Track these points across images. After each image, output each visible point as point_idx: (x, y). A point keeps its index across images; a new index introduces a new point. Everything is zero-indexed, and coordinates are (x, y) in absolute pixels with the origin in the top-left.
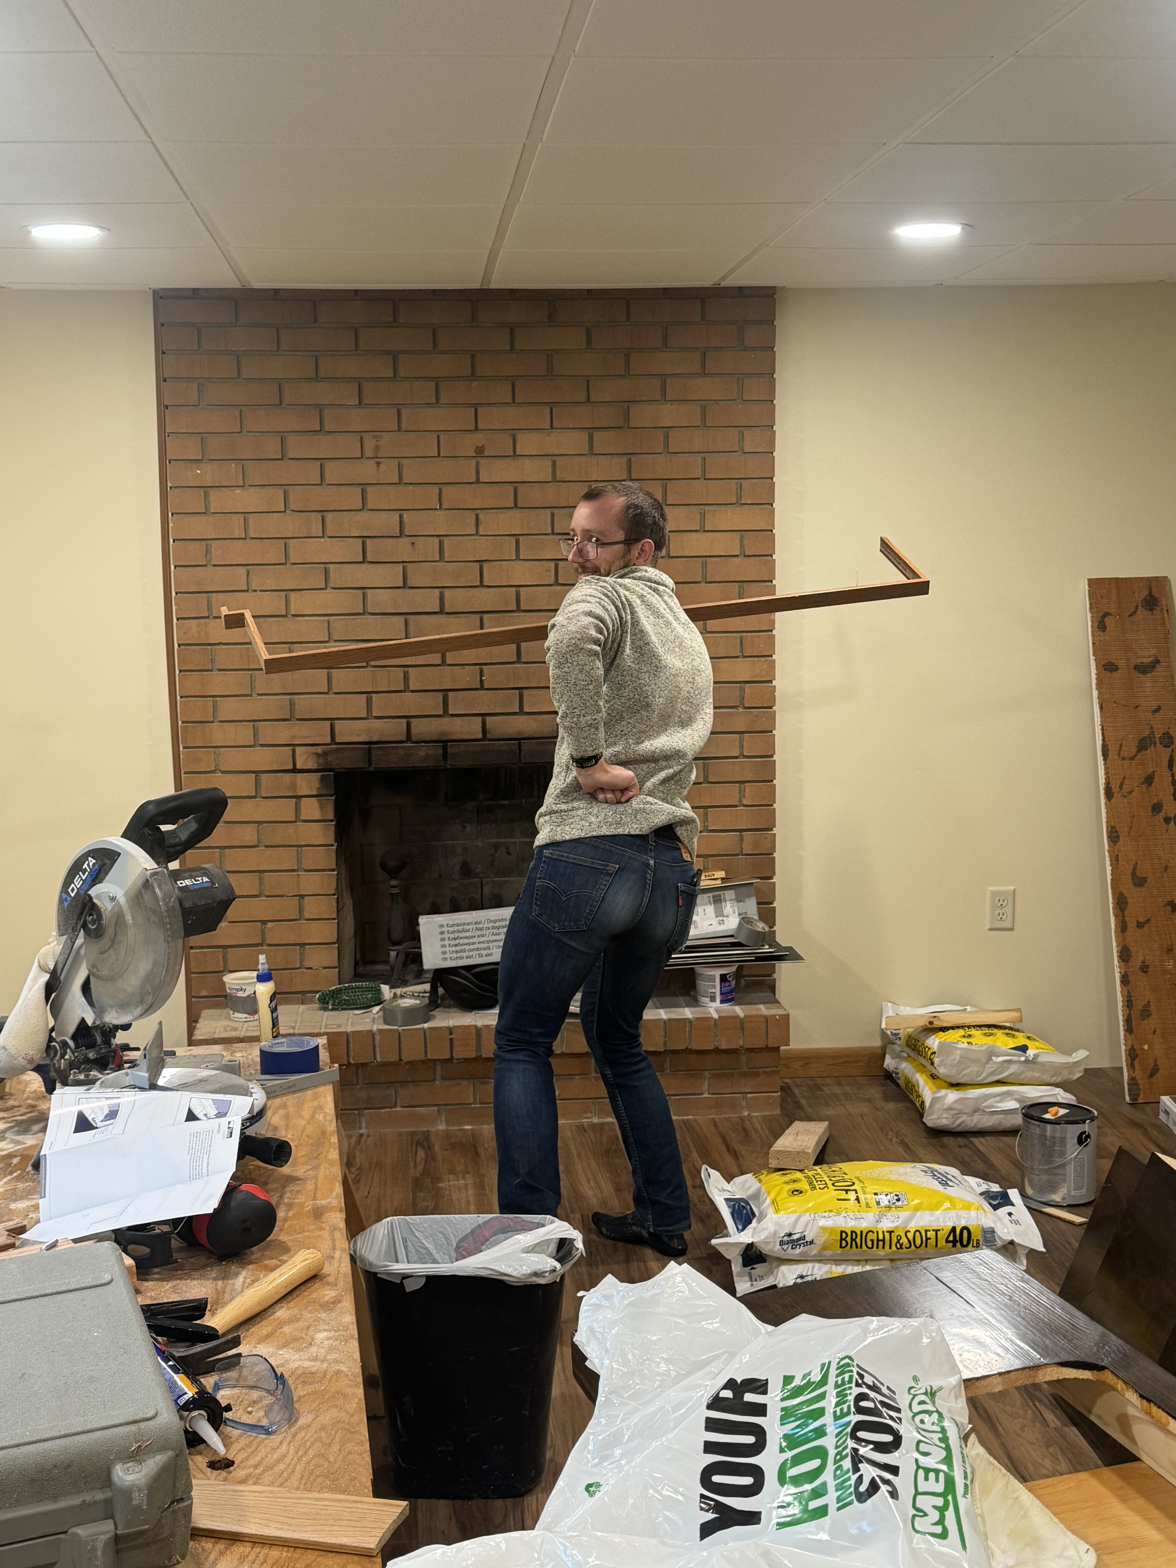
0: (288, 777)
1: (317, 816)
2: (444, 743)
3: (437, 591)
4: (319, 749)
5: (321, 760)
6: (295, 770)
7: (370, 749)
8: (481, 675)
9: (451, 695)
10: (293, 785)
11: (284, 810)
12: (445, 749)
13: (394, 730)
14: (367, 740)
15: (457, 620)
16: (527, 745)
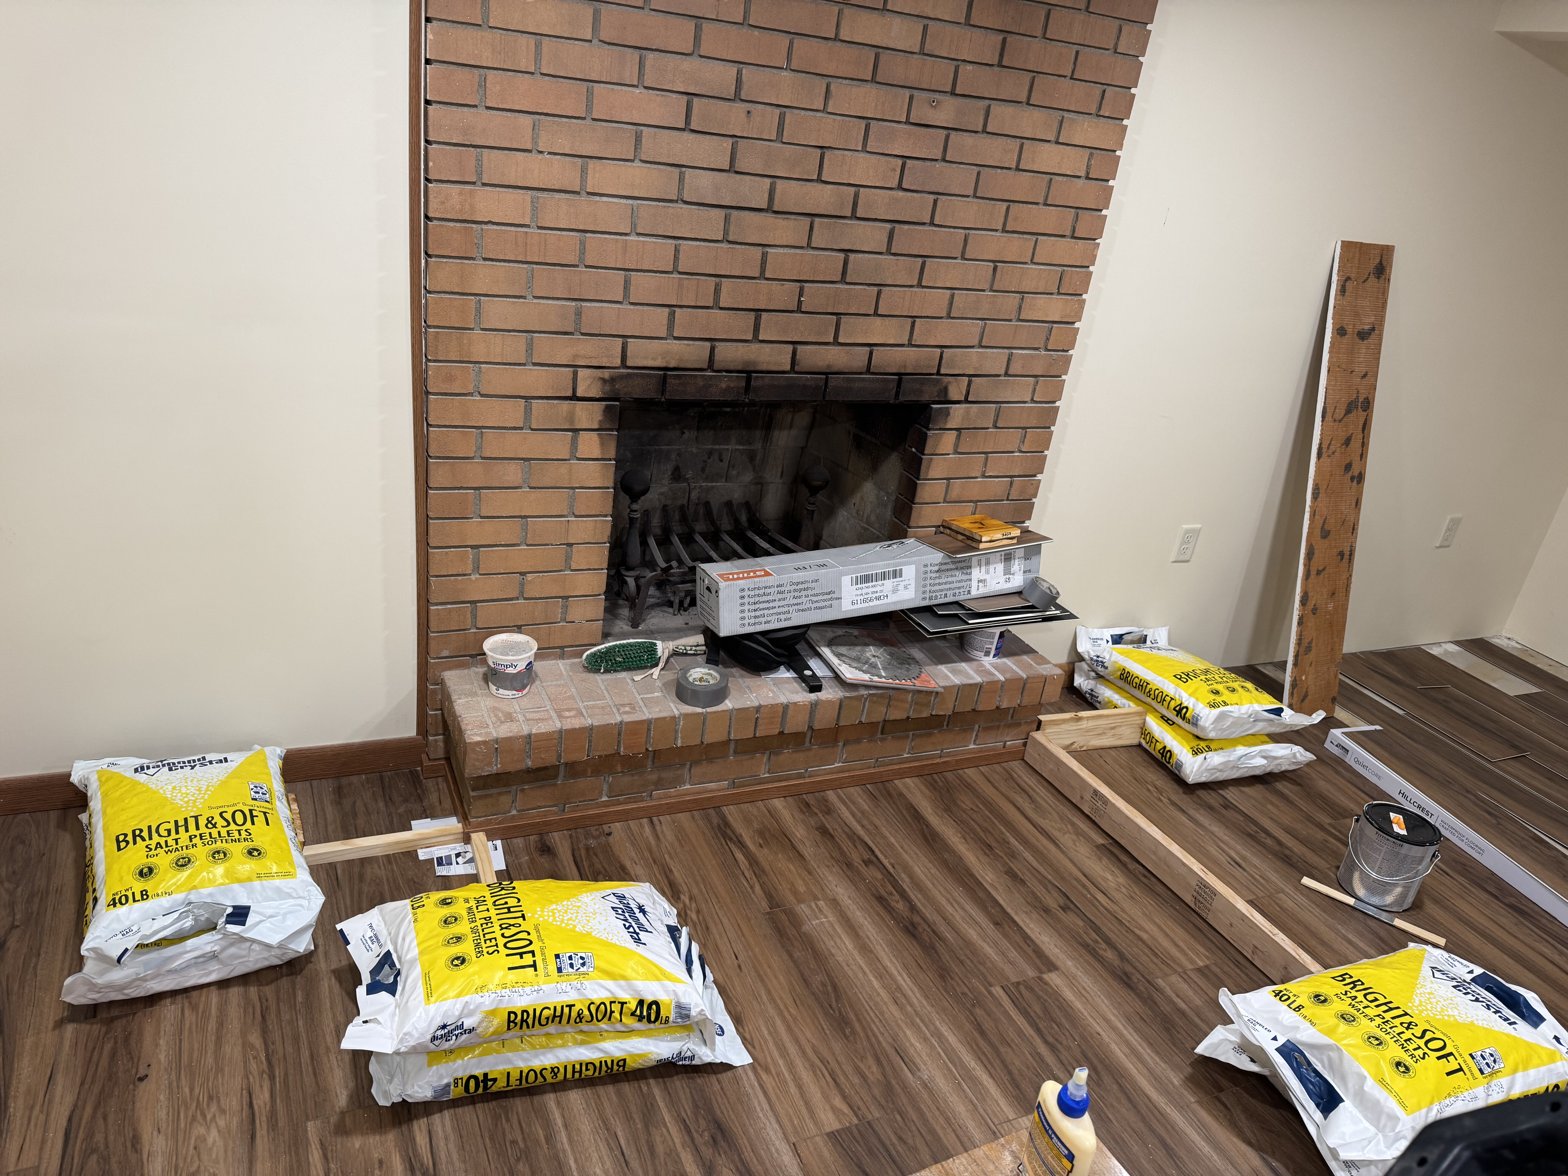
0: (566, 405)
1: (597, 453)
2: (748, 373)
3: (768, 181)
4: (606, 374)
5: (607, 388)
6: (574, 397)
7: (665, 376)
8: (801, 294)
9: (764, 315)
10: (571, 416)
11: (559, 445)
12: (748, 380)
13: (694, 355)
14: (663, 365)
15: (785, 223)
16: (834, 381)
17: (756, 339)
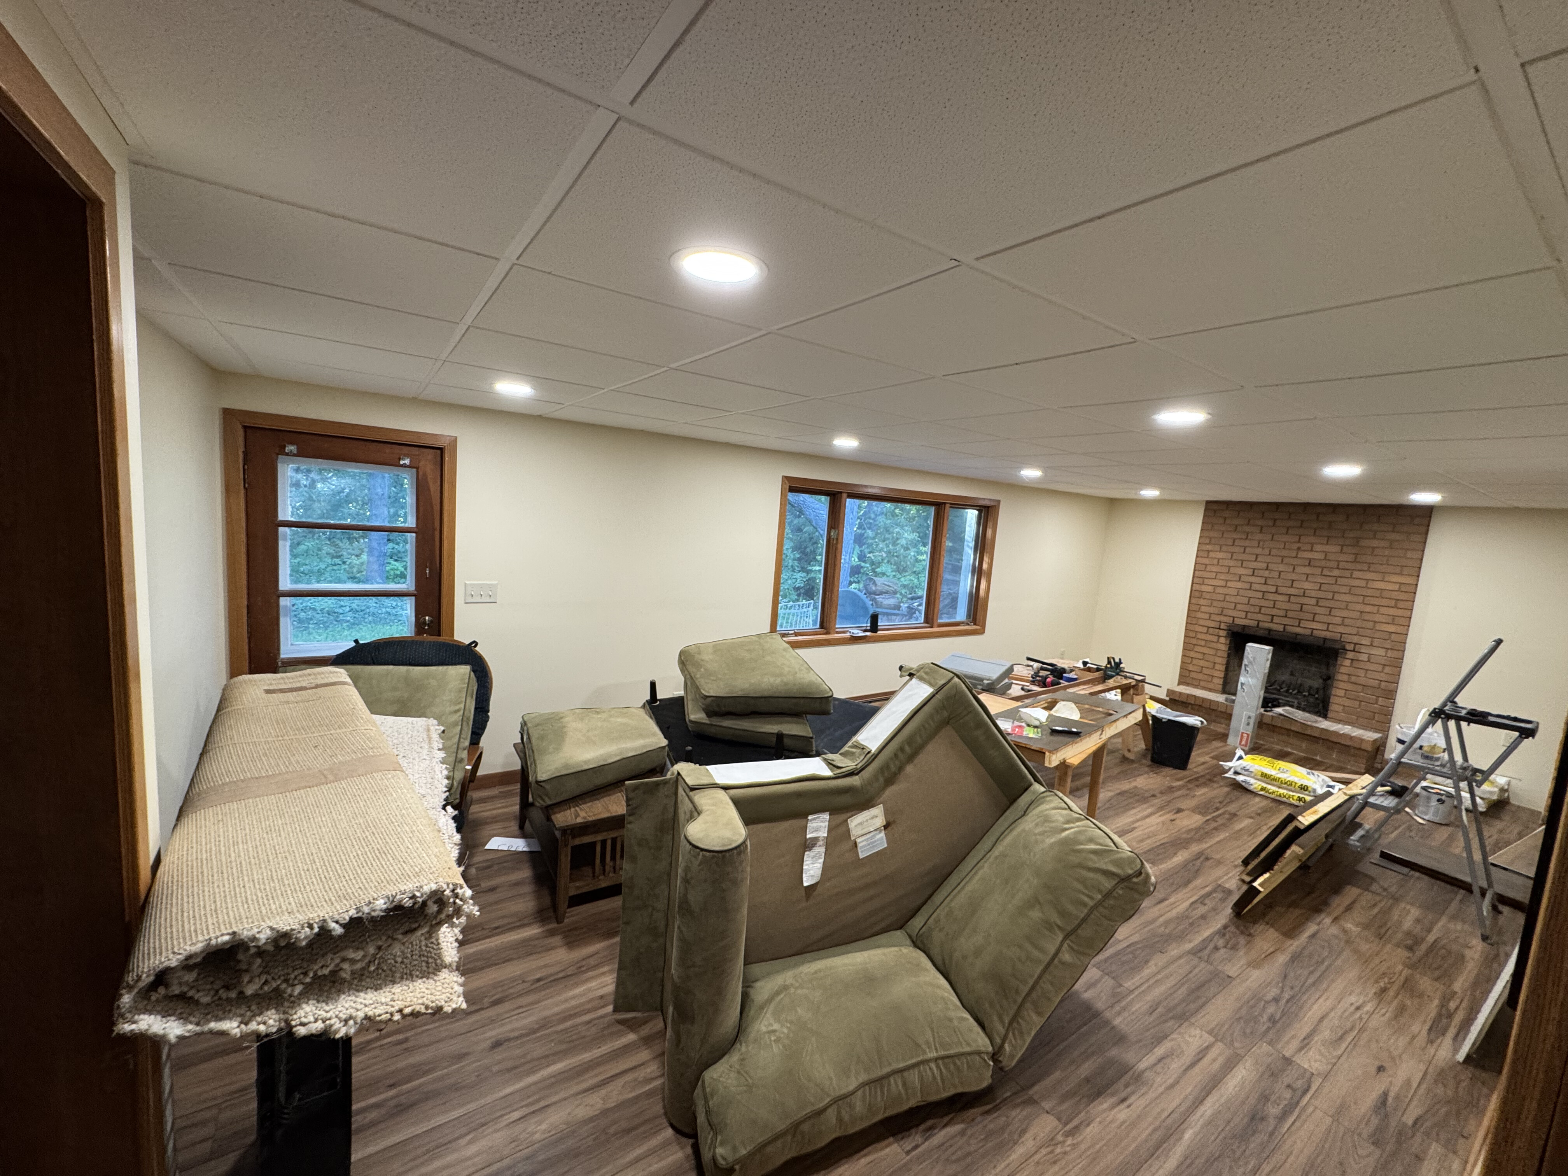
1: (1224, 642)
2: (1270, 630)
3: (1276, 587)
4: (1228, 625)
5: (1228, 628)
6: (1220, 629)
8: (1287, 613)
9: (1275, 617)
11: (1215, 639)
13: (1254, 623)
14: (1244, 625)
15: (1281, 596)
16: (1299, 637)
17: (1272, 622)
